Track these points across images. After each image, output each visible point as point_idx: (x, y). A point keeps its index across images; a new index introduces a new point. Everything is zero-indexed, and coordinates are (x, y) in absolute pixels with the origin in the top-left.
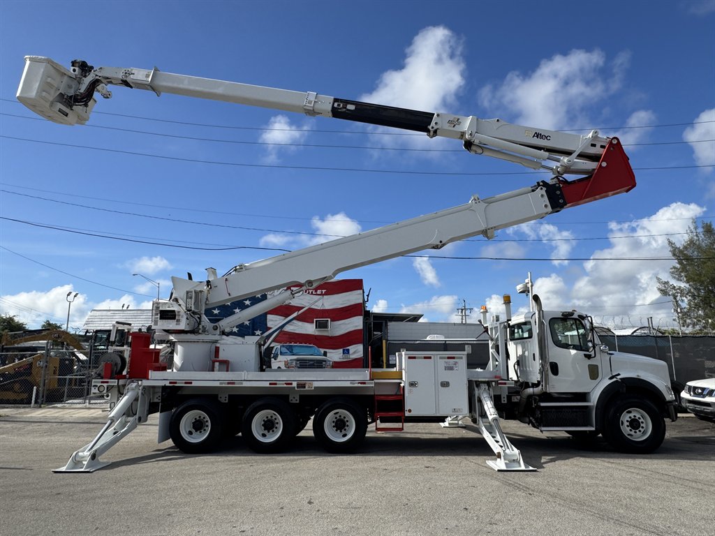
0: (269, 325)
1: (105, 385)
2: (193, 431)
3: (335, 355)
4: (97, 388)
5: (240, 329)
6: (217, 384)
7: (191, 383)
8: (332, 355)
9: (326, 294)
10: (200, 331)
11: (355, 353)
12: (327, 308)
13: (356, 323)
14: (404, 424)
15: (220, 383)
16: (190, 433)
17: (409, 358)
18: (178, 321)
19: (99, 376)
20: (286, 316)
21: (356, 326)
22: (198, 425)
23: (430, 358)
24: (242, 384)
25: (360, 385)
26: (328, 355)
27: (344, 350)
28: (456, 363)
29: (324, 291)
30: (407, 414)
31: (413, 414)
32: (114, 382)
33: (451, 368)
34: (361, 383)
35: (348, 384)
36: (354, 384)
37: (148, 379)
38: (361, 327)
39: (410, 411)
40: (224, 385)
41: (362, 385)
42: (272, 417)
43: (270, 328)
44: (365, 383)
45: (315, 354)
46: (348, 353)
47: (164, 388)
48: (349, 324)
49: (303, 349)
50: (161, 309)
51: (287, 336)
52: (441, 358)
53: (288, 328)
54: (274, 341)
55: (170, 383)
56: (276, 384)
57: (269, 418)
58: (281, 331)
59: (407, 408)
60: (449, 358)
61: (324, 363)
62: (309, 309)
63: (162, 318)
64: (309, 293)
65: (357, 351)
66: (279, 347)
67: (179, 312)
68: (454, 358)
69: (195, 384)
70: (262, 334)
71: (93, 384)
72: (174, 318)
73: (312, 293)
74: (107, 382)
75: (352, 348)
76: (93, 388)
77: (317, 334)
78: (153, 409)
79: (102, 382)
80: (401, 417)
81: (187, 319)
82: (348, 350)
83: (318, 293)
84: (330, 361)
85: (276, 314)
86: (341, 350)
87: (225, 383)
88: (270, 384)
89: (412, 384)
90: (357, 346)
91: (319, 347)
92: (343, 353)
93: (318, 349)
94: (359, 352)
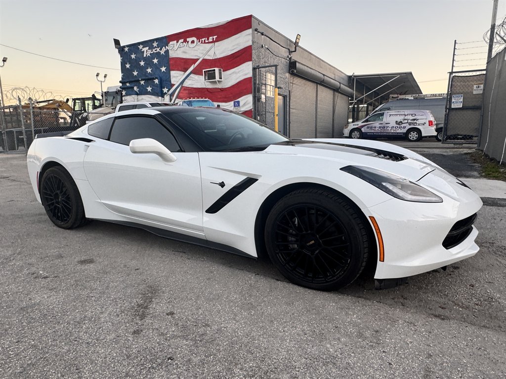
0: (172, 82)
5: (153, 88)
9: (217, 40)
11: (244, 104)
12: (218, 57)
13: (246, 70)
20: (185, 70)
21: (246, 75)
27: (235, 103)
29: (215, 37)
38: (250, 75)
43: (174, 85)
46: (239, 106)
48: (239, 72)
49: (201, 103)
51: (187, 92)
53: (187, 84)
54: (178, 97)
58: (182, 87)
62: (203, 59)
64: (202, 43)
65: (247, 102)
66: (181, 103)
70: (168, 91)
73: (205, 43)
77: (207, 86)
82: (238, 102)
83: (210, 41)
85: (177, 70)
86: (232, 103)
90: (247, 98)
91: (213, 101)
92: (235, 106)
93: (212, 103)
94: (248, 104)
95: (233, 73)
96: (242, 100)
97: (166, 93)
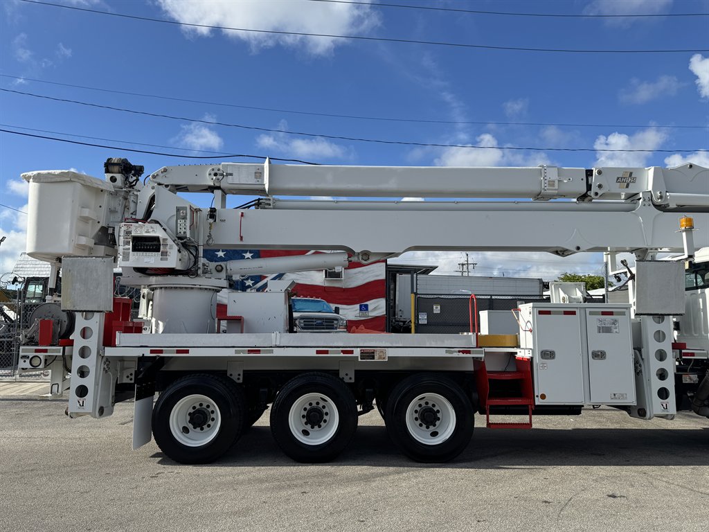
0: (263, 273)
1: (42, 355)
2: (190, 426)
3: (350, 312)
4: (28, 361)
6: (230, 353)
7: (187, 352)
8: (345, 312)
10: (200, 272)
11: (375, 309)
13: (377, 272)
14: (533, 417)
15: (236, 352)
16: (186, 430)
17: (541, 313)
18: (164, 254)
19: (31, 341)
21: (377, 276)
22: (199, 419)
23: (574, 313)
24: (272, 352)
25: (461, 355)
26: (341, 311)
27: (361, 306)
28: (615, 322)
30: (538, 402)
31: (549, 401)
32: (56, 351)
33: (607, 330)
34: (463, 352)
35: (441, 353)
36: (452, 352)
37: (115, 346)
38: (383, 277)
39: (543, 397)
40: (242, 355)
41: (465, 355)
42: (318, 403)
43: (265, 277)
44: (469, 352)
45: (323, 310)
46: (367, 309)
47: (142, 359)
48: (367, 272)
49: (310, 303)
50: (133, 234)
52: (591, 313)
53: (289, 278)
55: (152, 352)
56: (327, 352)
57: (314, 404)
59: (538, 391)
60: (604, 313)
61: (335, 322)
63: (134, 249)
65: (377, 307)
67: (165, 240)
68: (611, 313)
69: (193, 353)
70: (254, 284)
71: (21, 354)
72: (158, 250)
74: (45, 351)
75: (372, 304)
76: (21, 361)
77: (327, 284)
78: (122, 393)
79: (37, 351)
80: (527, 406)
81: (179, 251)
82: (366, 306)
84: (342, 319)
86: (357, 306)
87: (243, 352)
88: (318, 352)
89: (548, 355)
90: (379, 301)
91: (329, 301)
92: (361, 310)
93: (327, 304)
94: (379, 309)
95: (360, 272)
96: (371, 304)
97: (249, 287)
